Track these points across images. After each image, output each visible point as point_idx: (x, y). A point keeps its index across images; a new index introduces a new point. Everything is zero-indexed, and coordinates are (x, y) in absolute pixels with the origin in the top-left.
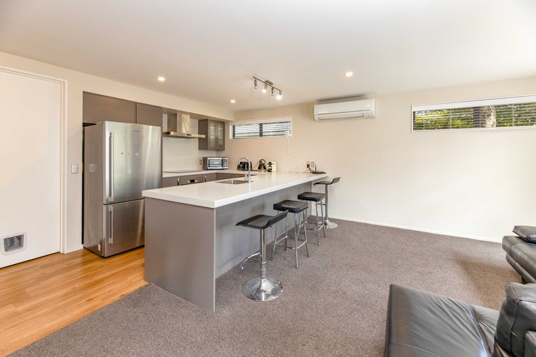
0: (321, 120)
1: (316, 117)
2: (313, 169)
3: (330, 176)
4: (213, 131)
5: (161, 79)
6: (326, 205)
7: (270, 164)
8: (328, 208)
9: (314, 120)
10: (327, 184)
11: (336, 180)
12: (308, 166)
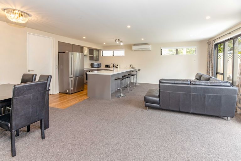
0: (134, 51)
1: (133, 50)
2: (132, 67)
3: (137, 69)
4: (95, 53)
5: (84, 38)
6: (136, 78)
7: (117, 65)
8: (137, 79)
9: (132, 50)
10: (136, 71)
11: (139, 70)
12: (130, 66)
